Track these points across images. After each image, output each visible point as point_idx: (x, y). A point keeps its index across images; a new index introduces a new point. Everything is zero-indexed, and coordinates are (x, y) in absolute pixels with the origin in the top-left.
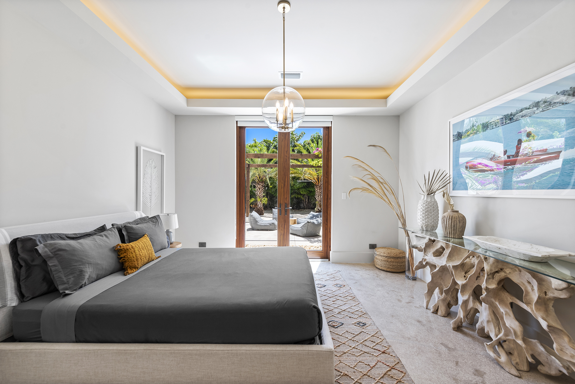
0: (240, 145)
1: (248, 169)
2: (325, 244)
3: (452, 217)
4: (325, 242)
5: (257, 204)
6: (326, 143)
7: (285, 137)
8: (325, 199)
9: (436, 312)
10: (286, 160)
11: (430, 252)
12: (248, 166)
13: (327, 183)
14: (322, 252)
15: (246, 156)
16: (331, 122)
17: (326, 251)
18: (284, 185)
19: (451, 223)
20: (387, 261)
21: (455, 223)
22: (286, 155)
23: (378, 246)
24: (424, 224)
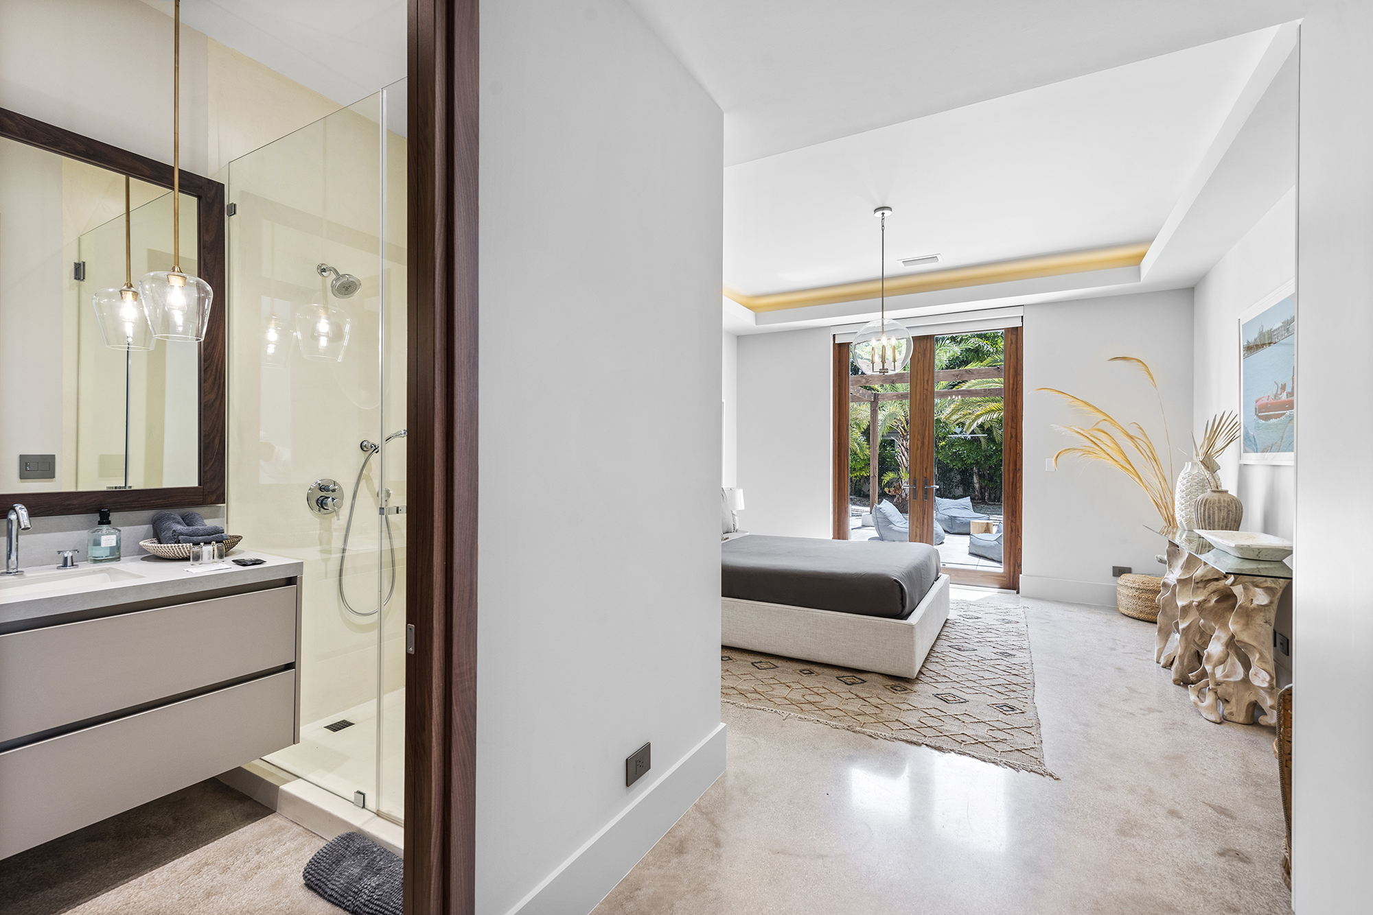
0: (839, 376)
1: (875, 404)
2: (1010, 560)
3: (1206, 501)
4: (1010, 557)
5: (900, 487)
6: (1012, 359)
7: (924, 354)
8: (1009, 471)
9: (1169, 665)
10: (926, 396)
11: (1177, 567)
12: (875, 399)
13: (1013, 439)
14: (1003, 575)
15: (850, 399)
16: (1022, 317)
17: (1012, 574)
18: (923, 443)
19: (1204, 511)
20: (1139, 598)
21: (1211, 512)
22: (926, 387)
23: (1133, 570)
24: (1183, 517)
